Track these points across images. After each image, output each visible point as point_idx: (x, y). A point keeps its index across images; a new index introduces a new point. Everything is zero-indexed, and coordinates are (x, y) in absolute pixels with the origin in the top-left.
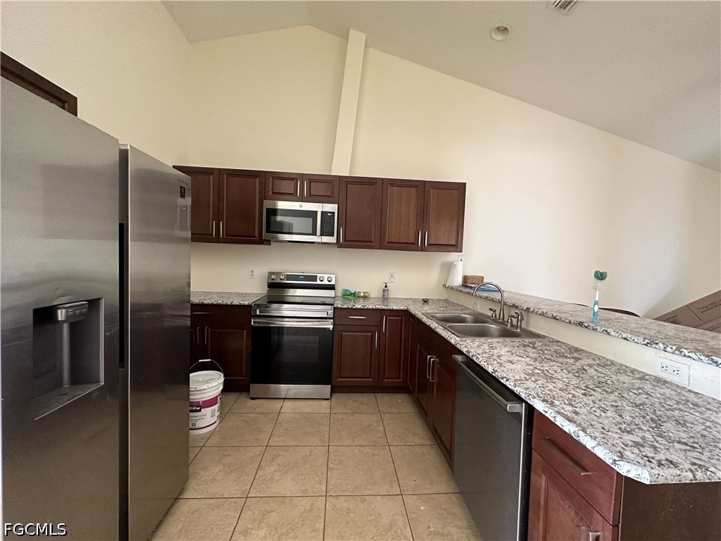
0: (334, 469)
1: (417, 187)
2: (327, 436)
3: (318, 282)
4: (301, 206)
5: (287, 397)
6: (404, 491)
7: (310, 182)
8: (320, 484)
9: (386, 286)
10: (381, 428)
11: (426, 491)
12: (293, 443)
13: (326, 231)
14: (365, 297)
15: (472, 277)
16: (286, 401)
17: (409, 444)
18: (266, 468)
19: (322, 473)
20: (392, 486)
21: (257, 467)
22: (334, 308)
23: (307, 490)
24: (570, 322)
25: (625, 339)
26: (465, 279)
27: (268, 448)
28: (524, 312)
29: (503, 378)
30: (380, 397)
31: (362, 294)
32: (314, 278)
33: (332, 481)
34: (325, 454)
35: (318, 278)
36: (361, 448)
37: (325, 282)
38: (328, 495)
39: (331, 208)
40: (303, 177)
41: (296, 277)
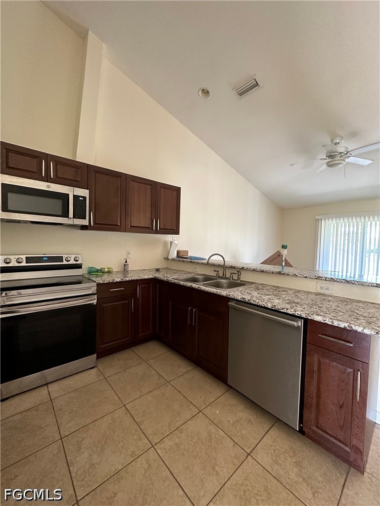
0: (143, 421)
1: (151, 185)
2: (116, 398)
3: (65, 262)
4: (49, 187)
5: (48, 382)
6: (200, 407)
7: (57, 164)
8: (141, 439)
9: (126, 262)
10: (154, 372)
11: (212, 400)
12: (89, 421)
13: (79, 214)
14: (109, 272)
15: (182, 251)
16: (50, 386)
17: (180, 375)
18: (77, 459)
19: (136, 430)
20: (191, 410)
21: (65, 465)
22: (97, 284)
23: (133, 452)
24: (273, 273)
25: (306, 277)
26: (178, 252)
27: (63, 439)
28: (241, 270)
29: (283, 309)
30: (136, 349)
31: (106, 270)
32: (60, 259)
33: (149, 432)
34: (126, 413)
35: (64, 259)
36: (151, 394)
37: (72, 262)
38: (153, 444)
39: (84, 193)
40: (48, 157)
41: (40, 259)
